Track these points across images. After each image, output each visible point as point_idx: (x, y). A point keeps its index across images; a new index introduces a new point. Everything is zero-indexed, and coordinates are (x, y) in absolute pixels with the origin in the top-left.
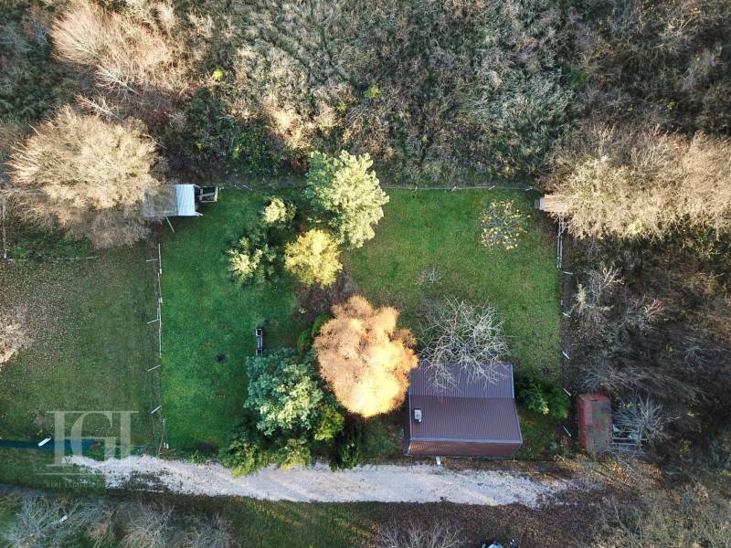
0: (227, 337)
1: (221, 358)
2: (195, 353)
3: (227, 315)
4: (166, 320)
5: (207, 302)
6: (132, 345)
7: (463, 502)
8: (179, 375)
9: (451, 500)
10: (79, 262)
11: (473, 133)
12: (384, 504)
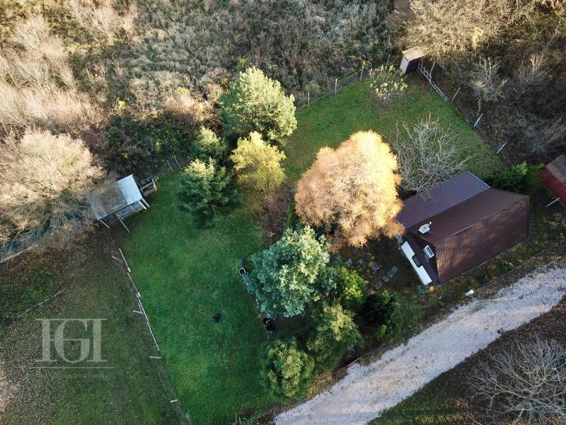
0: (215, 295)
1: (217, 318)
2: (191, 327)
3: (206, 274)
4: (151, 310)
5: (183, 274)
6: (125, 354)
7: (520, 324)
8: (184, 357)
9: (508, 329)
10: (49, 302)
11: (327, 53)
12: (451, 372)
